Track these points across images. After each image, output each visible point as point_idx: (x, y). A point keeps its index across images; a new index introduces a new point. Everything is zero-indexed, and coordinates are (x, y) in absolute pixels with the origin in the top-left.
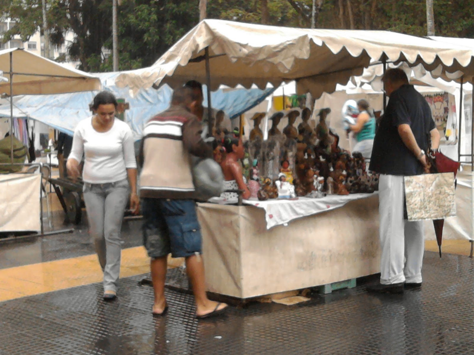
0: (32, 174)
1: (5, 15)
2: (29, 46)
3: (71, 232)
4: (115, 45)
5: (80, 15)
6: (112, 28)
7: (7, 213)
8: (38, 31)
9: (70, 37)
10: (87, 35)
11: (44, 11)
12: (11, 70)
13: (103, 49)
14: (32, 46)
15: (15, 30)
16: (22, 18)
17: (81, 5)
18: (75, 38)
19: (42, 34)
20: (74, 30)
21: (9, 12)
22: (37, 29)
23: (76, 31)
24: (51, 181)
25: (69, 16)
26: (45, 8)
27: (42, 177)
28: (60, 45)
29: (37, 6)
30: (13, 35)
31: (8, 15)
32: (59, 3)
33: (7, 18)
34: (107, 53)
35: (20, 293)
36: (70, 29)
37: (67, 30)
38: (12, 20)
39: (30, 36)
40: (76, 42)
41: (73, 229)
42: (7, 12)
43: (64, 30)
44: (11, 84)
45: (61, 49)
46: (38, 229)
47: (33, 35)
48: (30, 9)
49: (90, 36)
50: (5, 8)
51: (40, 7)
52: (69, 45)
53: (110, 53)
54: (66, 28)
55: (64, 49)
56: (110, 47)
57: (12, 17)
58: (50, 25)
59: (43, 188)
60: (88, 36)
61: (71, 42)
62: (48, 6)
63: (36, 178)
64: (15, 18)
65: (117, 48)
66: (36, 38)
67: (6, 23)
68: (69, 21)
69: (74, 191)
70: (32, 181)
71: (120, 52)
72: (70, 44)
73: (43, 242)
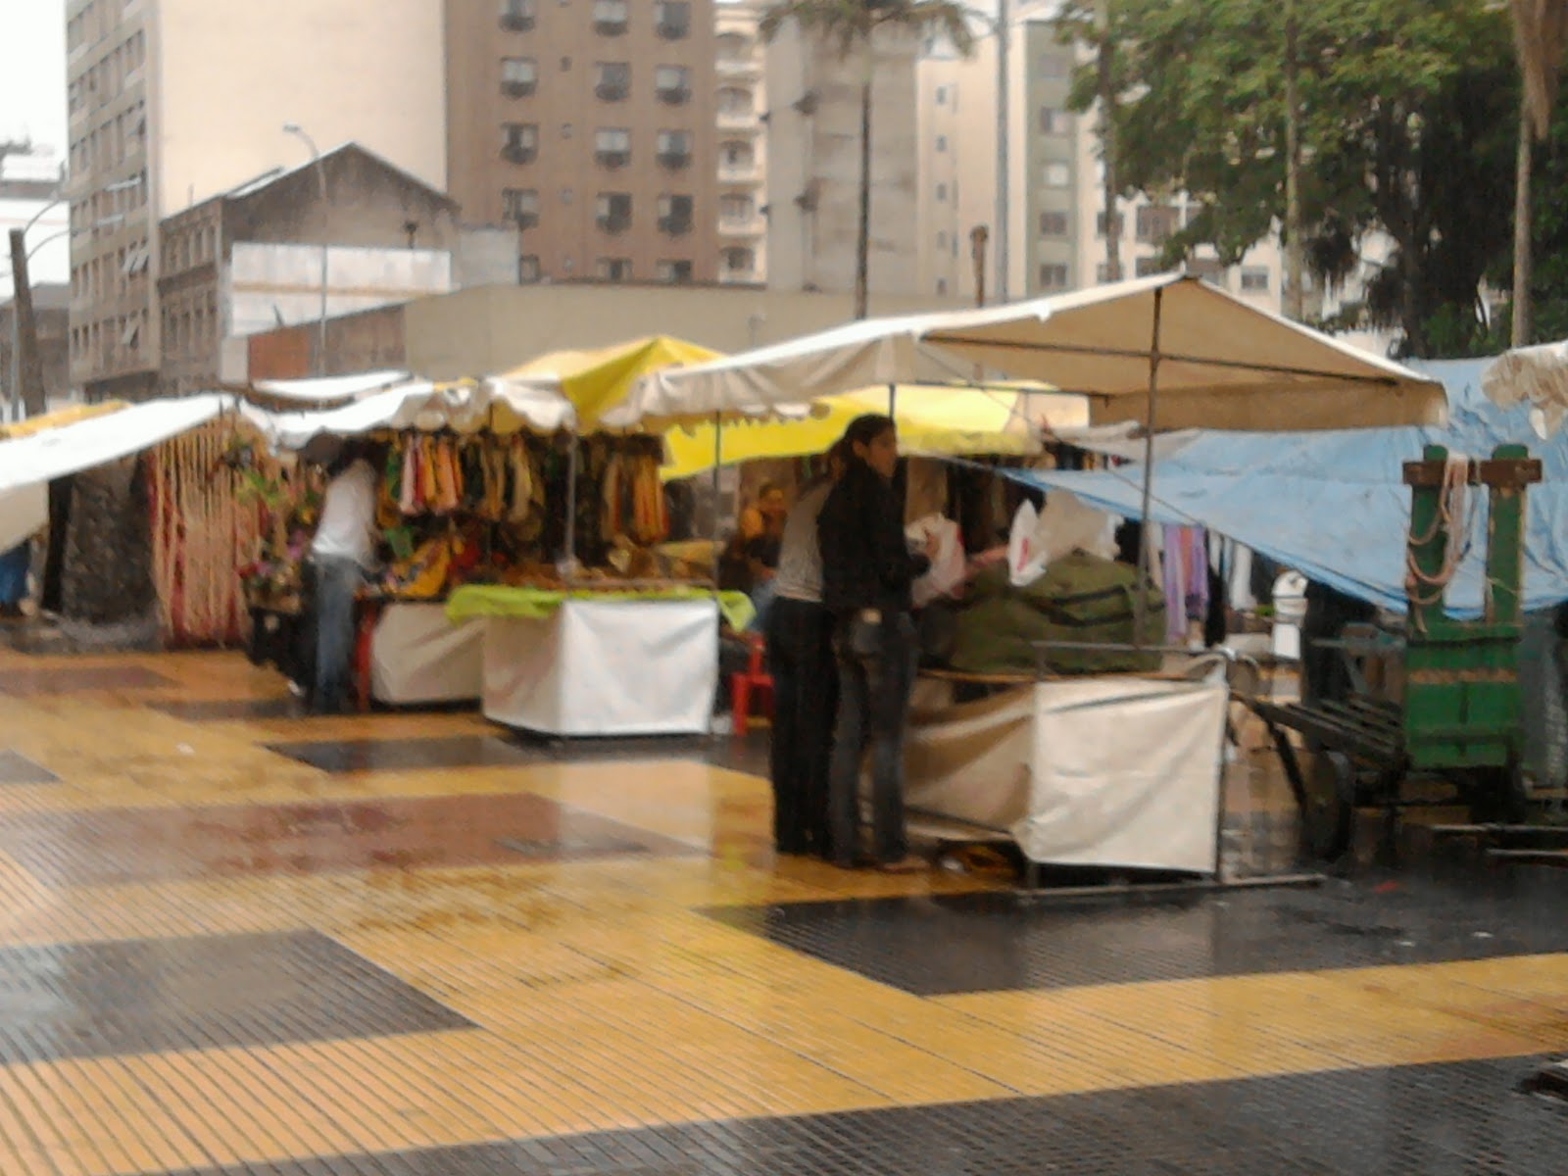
0: (1201, 685)
1: (1173, 182)
2: (1246, 282)
3: (1314, 885)
4: (1519, 275)
5: (1411, 177)
6: (1515, 218)
7: (1108, 808)
8: (1274, 233)
9: (1375, 248)
10: (1428, 242)
11: (1290, 167)
12: (1155, 347)
13: (1482, 289)
14: (1255, 281)
15: (1201, 229)
16: (1223, 193)
17: (1416, 146)
18: (1392, 255)
19: (1284, 239)
20: (1388, 226)
21: (1184, 172)
22: (1267, 225)
23: (1394, 232)
24: (1263, 711)
25: (1373, 182)
26: (1297, 156)
27: (1233, 697)
28: (1340, 275)
29: (1270, 152)
30: (1192, 246)
31: (1182, 181)
32: (1342, 142)
33: (1176, 191)
34: (1496, 301)
35: (1117, 1072)
36: (1374, 222)
37: (1364, 226)
38: (1191, 198)
39: (1245, 247)
40: (1393, 264)
41: (1320, 876)
42: (1177, 175)
43: (1356, 227)
44: (1152, 394)
45: (1343, 287)
46: (1204, 864)
47: (1254, 243)
48: (1249, 163)
49: (1442, 244)
50: (1169, 161)
51: (1281, 156)
52: (1369, 277)
53: (1504, 300)
54: (1363, 220)
55: (1352, 290)
56: (1506, 282)
57: (1192, 189)
58: (1310, 213)
59: (1230, 733)
60: (1433, 246)
61: (1375, 264)
62: (1307, 151)
63: (1210, 700)
64: (1201, 194)
65: (1526, 284)
66: (1266, 255)
67: (1176, 210)
68: (1373, 197)
69: (1337, 749)
70: (1195, 709)
71: (1536, 296)
72: (1373, 272)
73: (1218, 911)
